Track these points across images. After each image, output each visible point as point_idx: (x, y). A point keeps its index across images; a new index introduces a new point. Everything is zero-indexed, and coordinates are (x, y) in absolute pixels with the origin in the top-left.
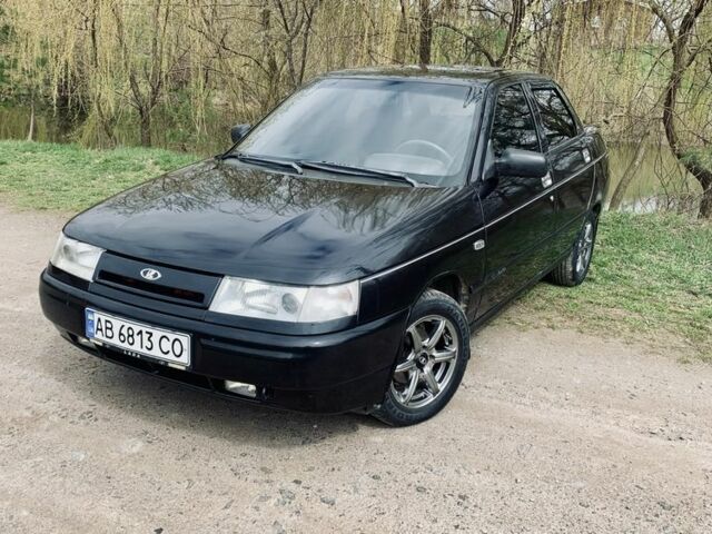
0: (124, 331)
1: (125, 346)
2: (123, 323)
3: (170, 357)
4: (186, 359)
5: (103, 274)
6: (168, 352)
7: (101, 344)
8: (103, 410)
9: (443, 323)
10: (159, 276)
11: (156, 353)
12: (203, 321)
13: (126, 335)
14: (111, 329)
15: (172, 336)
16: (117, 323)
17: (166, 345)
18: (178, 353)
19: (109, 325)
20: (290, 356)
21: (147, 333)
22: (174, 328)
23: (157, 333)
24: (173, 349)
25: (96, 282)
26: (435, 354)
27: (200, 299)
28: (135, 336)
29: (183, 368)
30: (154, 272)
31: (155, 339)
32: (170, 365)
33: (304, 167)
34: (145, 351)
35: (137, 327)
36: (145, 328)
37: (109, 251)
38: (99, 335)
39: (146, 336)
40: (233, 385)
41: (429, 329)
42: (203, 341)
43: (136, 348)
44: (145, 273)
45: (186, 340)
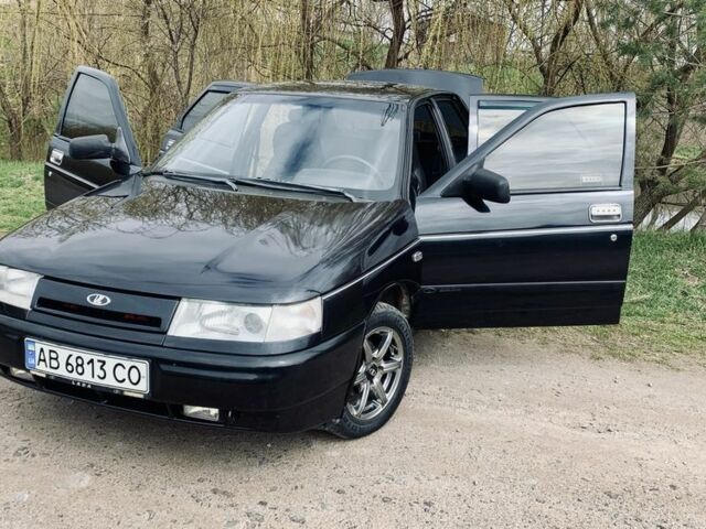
0: (72, 361)
1: (74, 376)
2: (71, 353)
3: (127, 385)
4: (144, 386)
5: (42, 302)
6: (124, 380)
7: (44, 376)
8: (39, 446)
9: (390, 335)
10: (109, 301)
11: (110, 382)
12: (162, 346)
13: (75, 366)
14: (56, 359)
15: (128, 363)
16: (63, 352)
17: (122, 374)
18: (135, 380)
19: (53, 355)
20: (252, 377)
21: (99, 361)
22: (130, 356)
23: (111, 361)
24: (130, 376)
25: (34, 310)
26: (383, 365)
27: (156, 324)
28: (85, 365)
29: (141, 396)
30: (102, 297)
31: (109, 367)
32: (126, 393)
33: (237, 183)
34: (96, 381)
35: (87, 356)
36: (97, 357)
37: (46, 277)
38: (42, 366)
39: (97, 365)
40: (192, 410)
41: (377, 341)
42: (164, 367)
43: (87, 378)
44: (92, 299)
45: (144, 367)
